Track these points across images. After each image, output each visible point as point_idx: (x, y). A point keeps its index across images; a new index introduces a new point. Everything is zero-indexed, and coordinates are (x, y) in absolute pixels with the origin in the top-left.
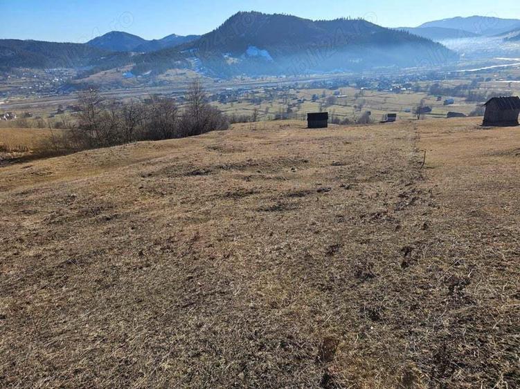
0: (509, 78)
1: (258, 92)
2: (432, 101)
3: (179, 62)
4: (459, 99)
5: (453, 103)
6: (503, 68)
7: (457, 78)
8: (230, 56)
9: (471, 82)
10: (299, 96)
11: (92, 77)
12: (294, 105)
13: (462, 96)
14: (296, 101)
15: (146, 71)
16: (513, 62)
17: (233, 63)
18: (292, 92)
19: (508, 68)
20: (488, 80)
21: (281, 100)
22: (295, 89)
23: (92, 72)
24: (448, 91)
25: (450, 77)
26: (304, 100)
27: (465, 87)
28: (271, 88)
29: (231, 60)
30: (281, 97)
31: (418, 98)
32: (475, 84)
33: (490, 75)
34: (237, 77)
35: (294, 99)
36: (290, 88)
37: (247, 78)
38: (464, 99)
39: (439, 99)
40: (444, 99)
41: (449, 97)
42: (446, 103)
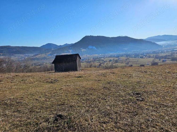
1: (90, 59)
2: (157, 61)
3: (66, 51)
4: (168, 60)
5: (166, 61)
7: (164, 53)
8: (83, 49)
9: (170, 54)
10: (105, 60)
11: (37, 56)
12: (102, 63)
13: (169, 59)
14: (103, 62)
15: (55, 54)
17: (84, 51)
18: (102, 59)
21: (98, 62)
22: (103, 58)
23: (37, 55)
24: (162, 57)
25: (161, 53)
26: (106, 61)
27: (169, 56)
28: (95, 58)
29: (83, 50)
30: (98, 60)
31: (151, 60)
32: (172, 55)
34: (85, 55)
35: (103, 61)
36: (102, 57)
37: (88, 55)
38: (170, 60)
39: (160, 60)
40: (162, 60)
41: (164, 59)
42: (163, 61)
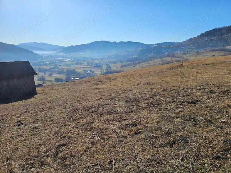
0: (68, 65)
5: (53, 75)
6: (63, 61)
7: (47, 65)
9: (54, 66)
13: (55, 72)
16: (64, 60)
19: (64, 61)
20: (60, 65)
24: (47, 70)
25: (45, 65)
27: (53, 68)
32: (56, 67)
33: (59, 64)
38: (57, 73)
39: (45, 74)
40: (48, 74)
41: (49, 73)
42: (50, 75)
